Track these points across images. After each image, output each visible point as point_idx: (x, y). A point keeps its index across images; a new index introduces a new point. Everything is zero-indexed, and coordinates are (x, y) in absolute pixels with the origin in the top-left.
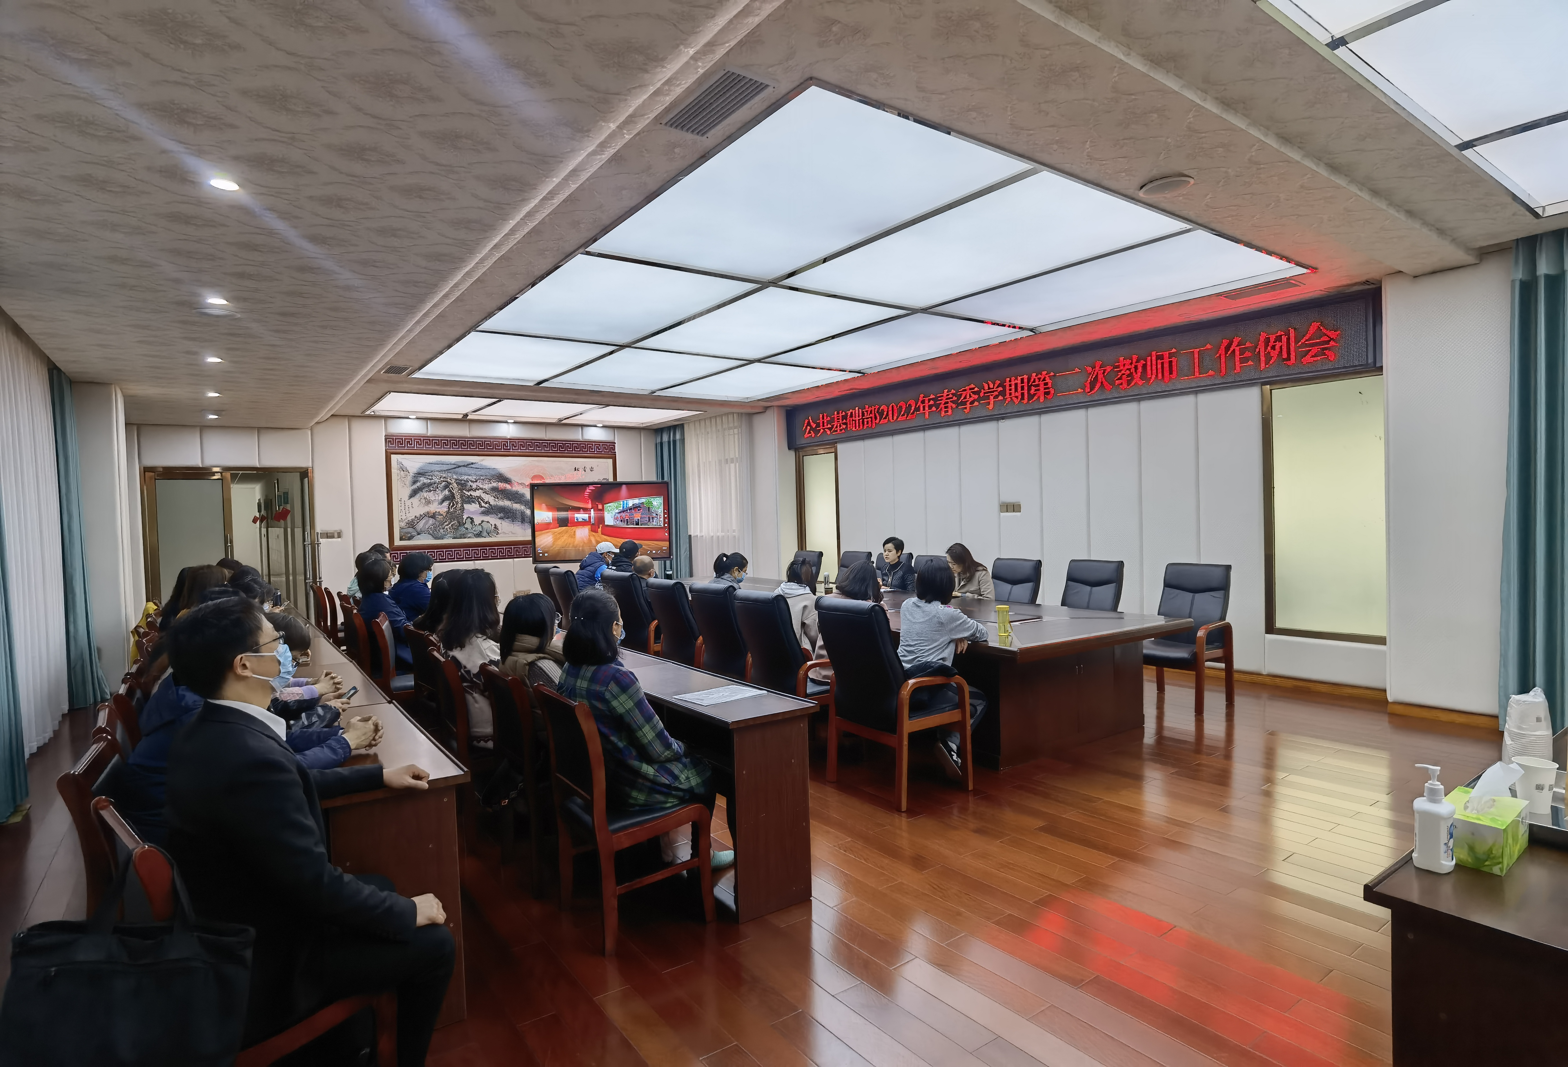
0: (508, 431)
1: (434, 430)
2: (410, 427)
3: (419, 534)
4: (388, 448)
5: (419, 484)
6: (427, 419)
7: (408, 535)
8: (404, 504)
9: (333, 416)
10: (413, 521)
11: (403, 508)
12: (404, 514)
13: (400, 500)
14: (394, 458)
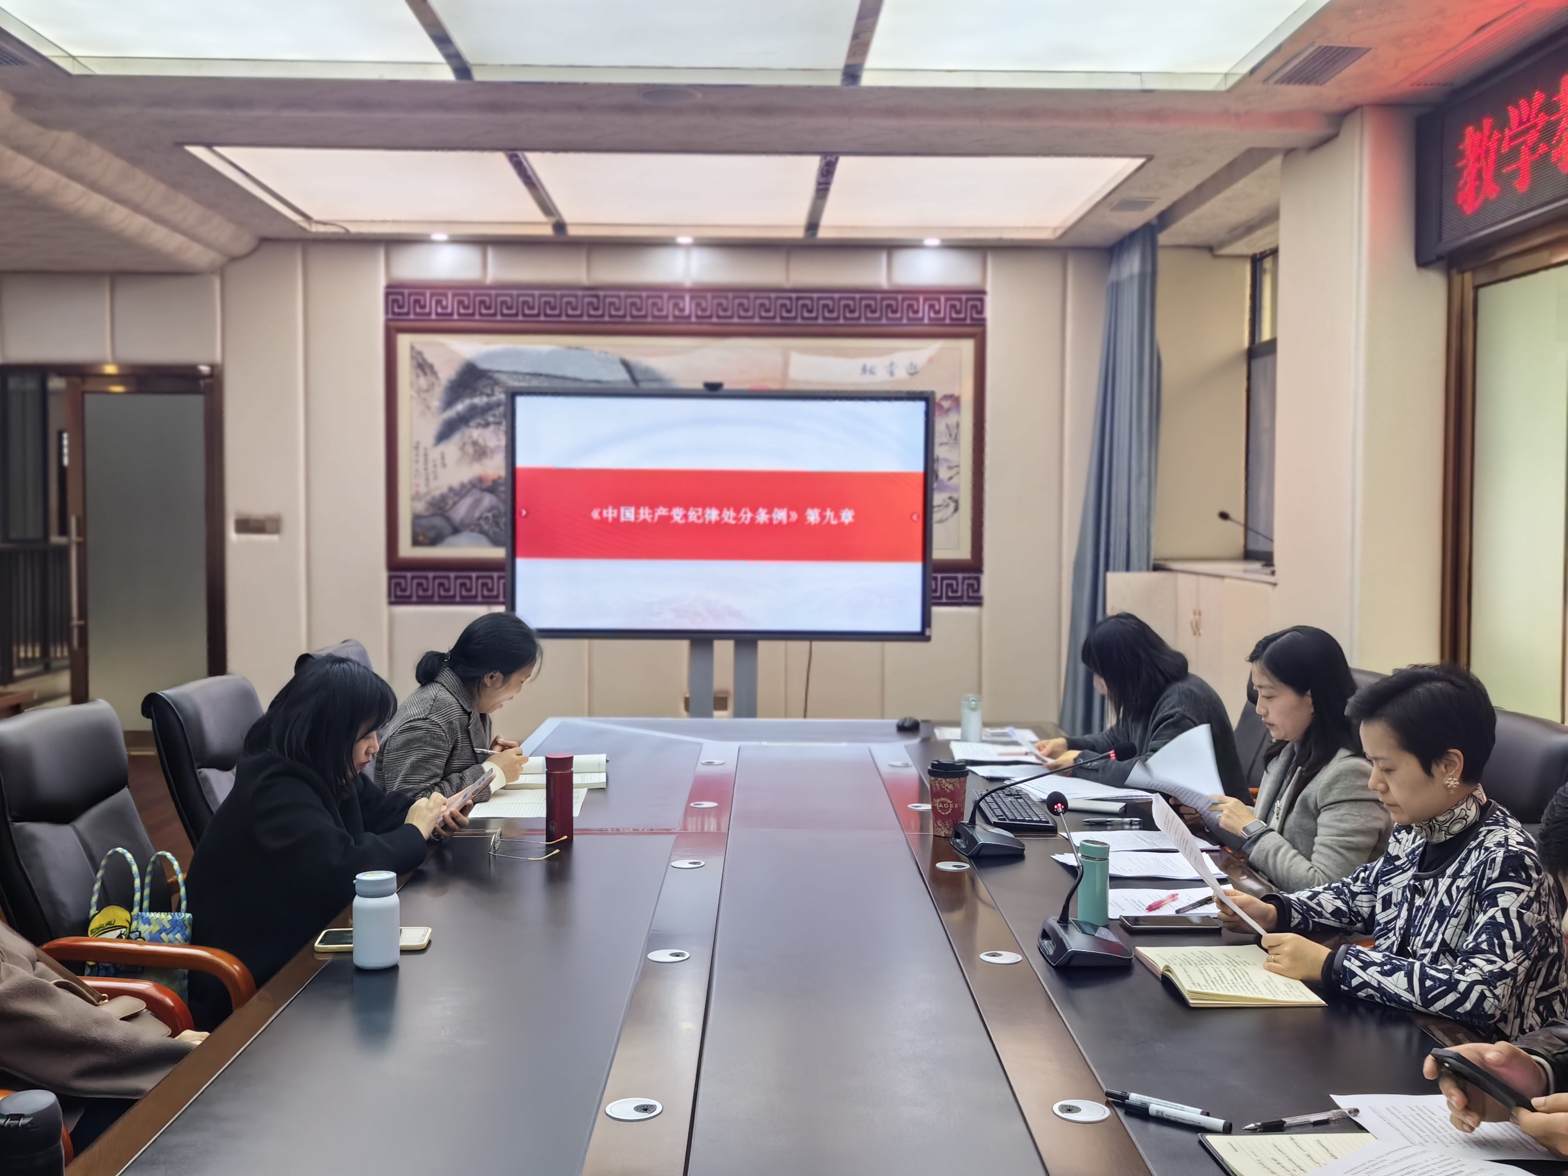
0: (681, 267)
1: (499, 270)
2: (444, 264)
3: (456, 530)
4: (390, 316)
5: (460, 407)
6: (482, 242)
7: (432, 534)
8: (426, 455)
9: (264, 241)
10: (443, 498)
11: (421, 466)
12: (422, 482)
13: (417, 447)
14: (404, 341)
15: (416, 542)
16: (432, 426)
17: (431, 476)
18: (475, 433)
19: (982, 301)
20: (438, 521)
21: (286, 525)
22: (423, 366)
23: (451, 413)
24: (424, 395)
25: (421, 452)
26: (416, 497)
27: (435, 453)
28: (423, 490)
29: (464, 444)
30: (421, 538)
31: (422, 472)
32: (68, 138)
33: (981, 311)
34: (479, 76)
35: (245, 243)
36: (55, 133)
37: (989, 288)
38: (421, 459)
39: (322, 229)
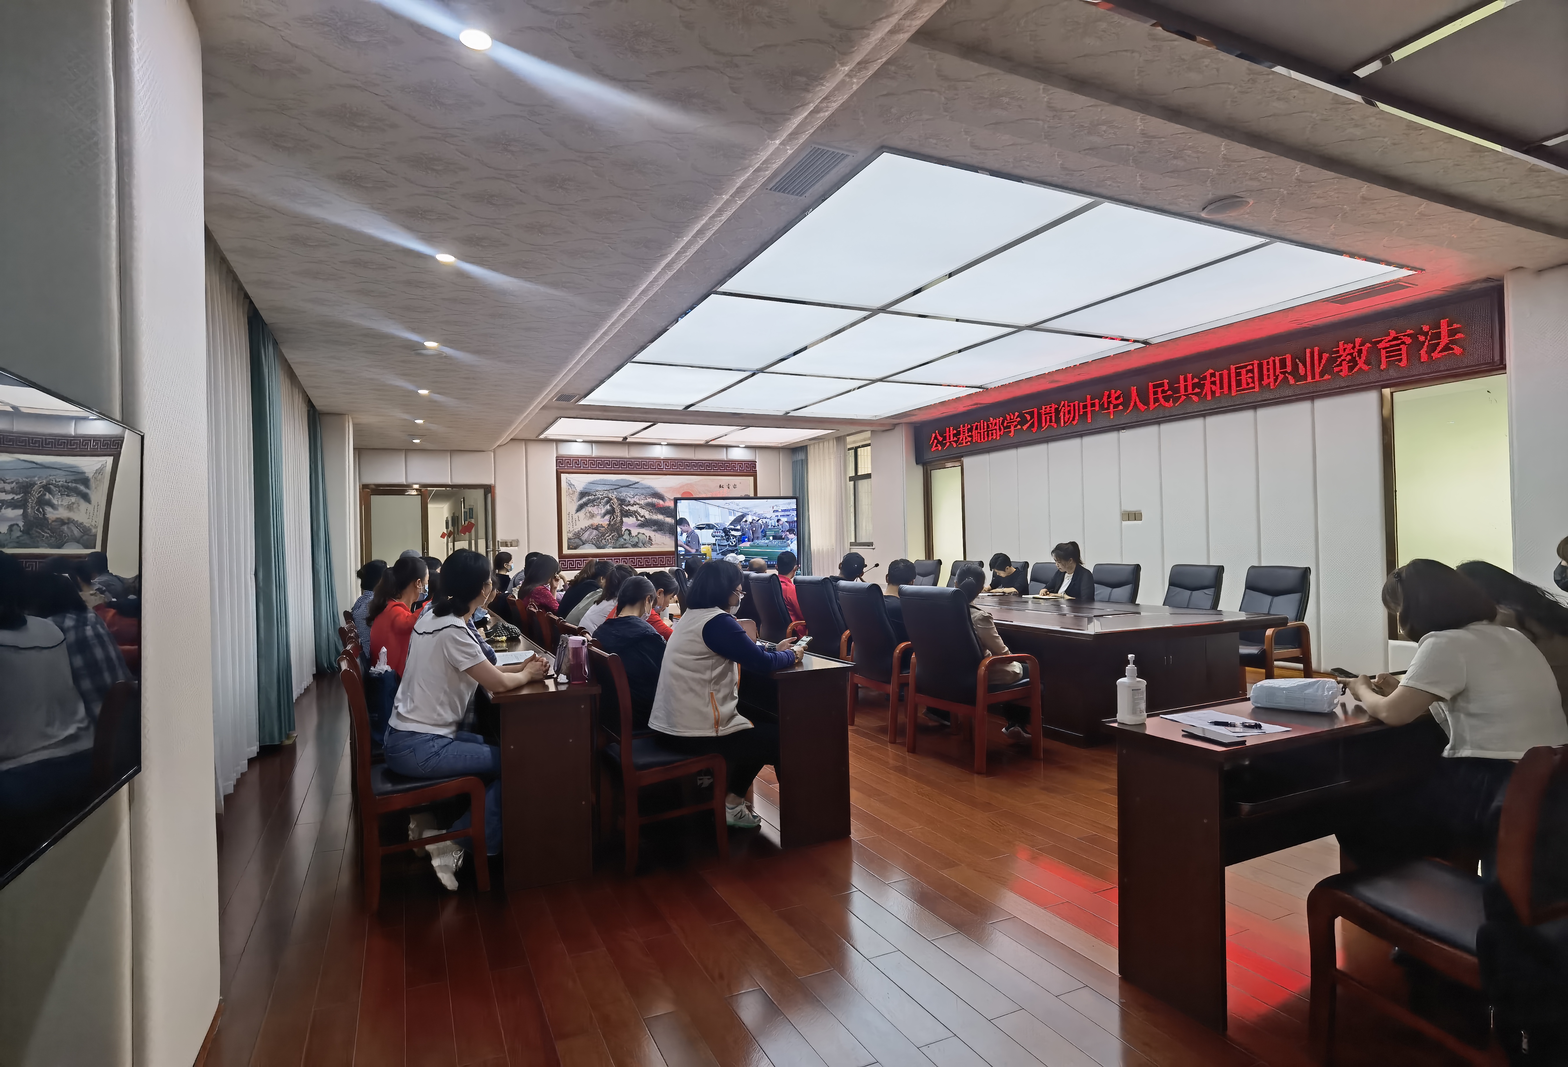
0: (660, 452)
1: (597, 452)
2: (577, 450)
3: (584, 544)
4: (558, 468)
5: (584, 500)
6: (592, 443)
7: (575, 545)
10: (579, 532)
11: (571, 521)
12: (571, 527)
13: (569, 514)
14: (564, 477)
15: (569, 548)
16: (575, 506)
17: (574, 525)
18: (590, 508)
19: (755, 465)
20: (577, 540)
21: (520, 544)
22: (570, 485)
23: (581, 502)
24: (571, 496)
25: (571, 516)
26: (569, 532)
27: (575, 516)
28: (571, 529)
29: (586, 513)
30: (571, 547)
31: (571, 523)
33: (755, 468)
37: (757, 461)
38: (571, 518)
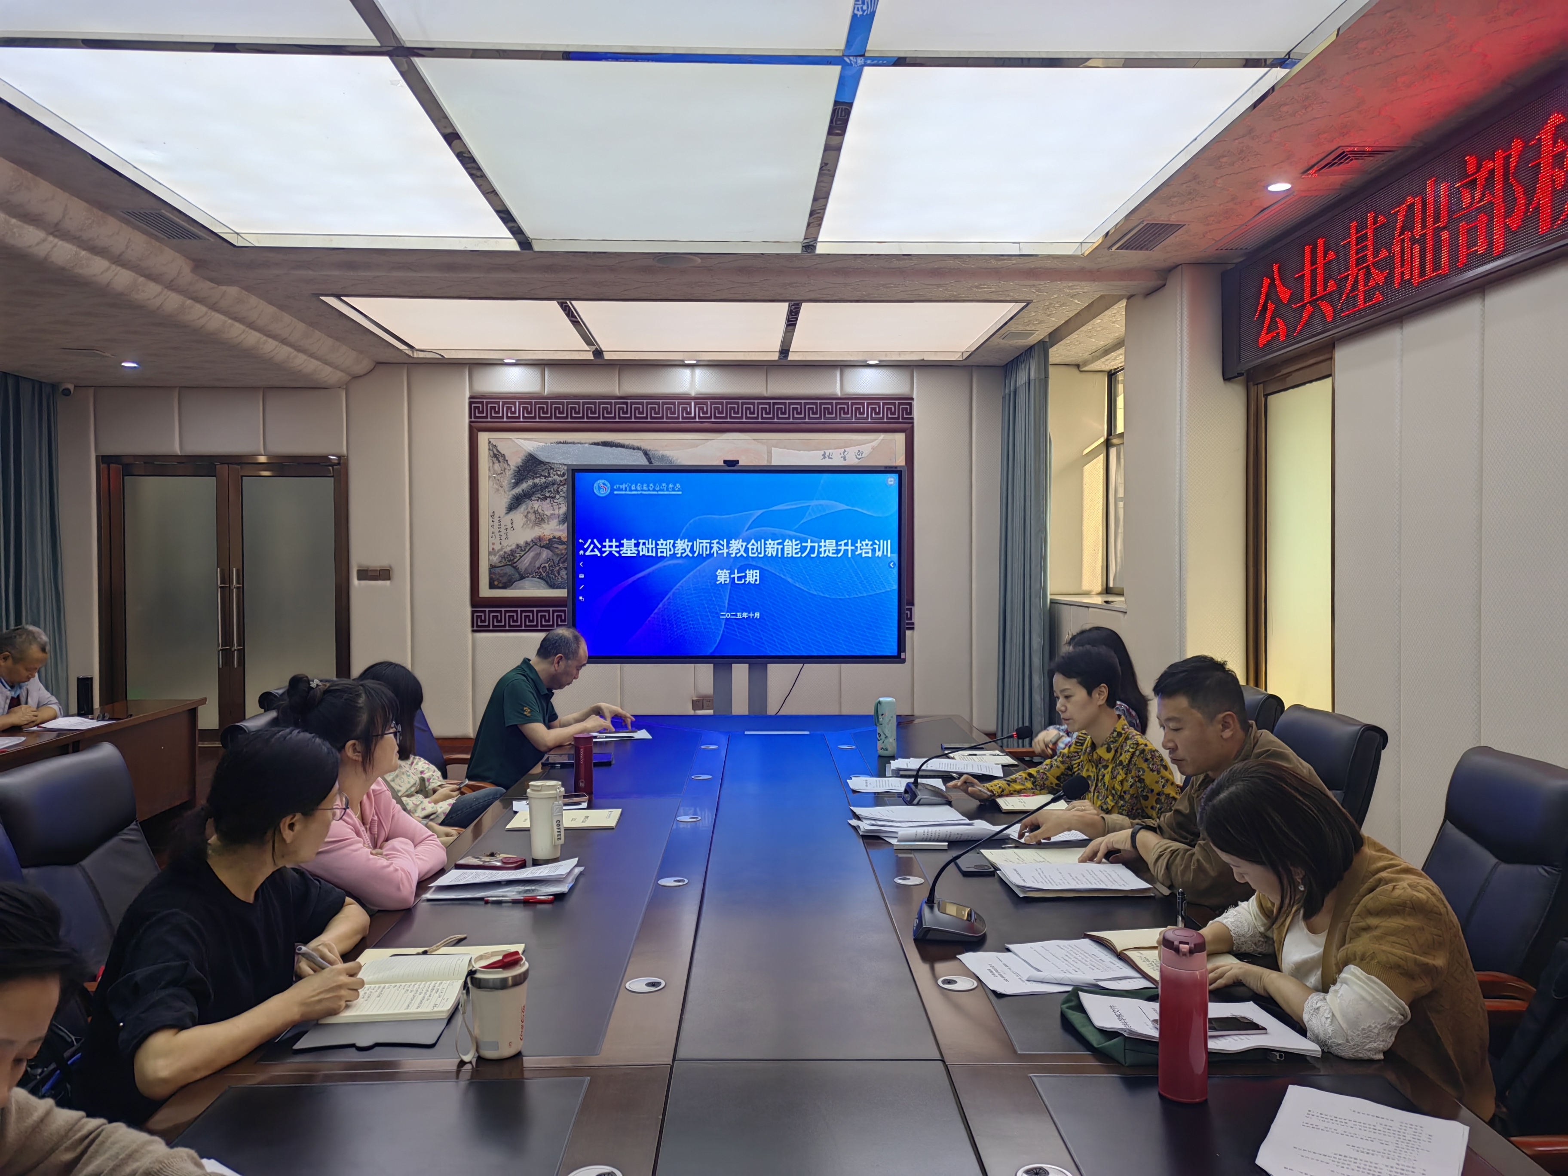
0: (689, 382)
1: (553, 385)
2: (513, 381)
3: (522, 578)
4: (473, 419)
5: (524, 486)
6: (541, 365)
7: (505, 580)
8: (500, 521)
9: (379, 363)
10: (513, 552)
11: (496, 530)
12: (497, 541)
13: (493, 516)
14: (483, 438)
15: (492, 586)
18: (534, 505)
19: (910, 405)
20: (509, 570)
21: (395, 575)
22: (497, 456)
25: (496, 519)
26: (494, 552)
28: (497, 547)
29: (528, 513)
30: (496, 583)
32: (233, 291)
33: (910, 413)
34: (537, 247)
35: (364, 365)
36: (224, 288)
37: (915, 397)
38: (496, 524)
39: (421, 355)
